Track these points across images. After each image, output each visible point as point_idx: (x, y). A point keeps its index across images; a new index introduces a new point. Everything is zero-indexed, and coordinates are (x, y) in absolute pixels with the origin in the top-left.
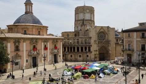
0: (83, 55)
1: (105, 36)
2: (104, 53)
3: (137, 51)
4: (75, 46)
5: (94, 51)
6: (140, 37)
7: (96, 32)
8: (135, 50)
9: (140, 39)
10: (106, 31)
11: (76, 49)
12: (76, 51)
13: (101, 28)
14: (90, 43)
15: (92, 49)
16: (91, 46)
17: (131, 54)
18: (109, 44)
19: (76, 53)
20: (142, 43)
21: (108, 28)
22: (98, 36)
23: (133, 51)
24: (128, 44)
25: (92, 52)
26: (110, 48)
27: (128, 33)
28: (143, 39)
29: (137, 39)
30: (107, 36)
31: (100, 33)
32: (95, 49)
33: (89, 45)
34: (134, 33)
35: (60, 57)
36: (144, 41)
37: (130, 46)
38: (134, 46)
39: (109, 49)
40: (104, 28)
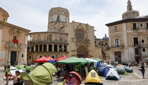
0: (57, 55)
1: (84, 35)
2: (82, 55)
3: (128, 46)
4: (46, 43)
5: (72, 51)
6: (131, 29)
7: (74, 29)
8: (126, 45)
9: (131, 31)
10: (85, 29)
11: (48, 47)
12: (47, 50)
13: (79, 24)
14: (66, 42)
15: (68, 49)
16: (68, 44)
17: (120, 52)
18: (89, 44)
19: (47, 52)
20: (134, 35)
21: (87, 26)
22: (76, 34)
23: (123, 46)
24: (115, 40)
25: (68, 53)
26: (90, 49)
27: (114, 26)
28: (135, 31)
29: (128, 32)
30: (85, 35)
31: (78, 31)
32: (73, 49)
33: (65, 44)
34: (123, 24)
35: (23, 57)
36: (136, 33)
37: (117, 42)
38: (124, 41)
39: (88, 50)
40: (82, 25)
